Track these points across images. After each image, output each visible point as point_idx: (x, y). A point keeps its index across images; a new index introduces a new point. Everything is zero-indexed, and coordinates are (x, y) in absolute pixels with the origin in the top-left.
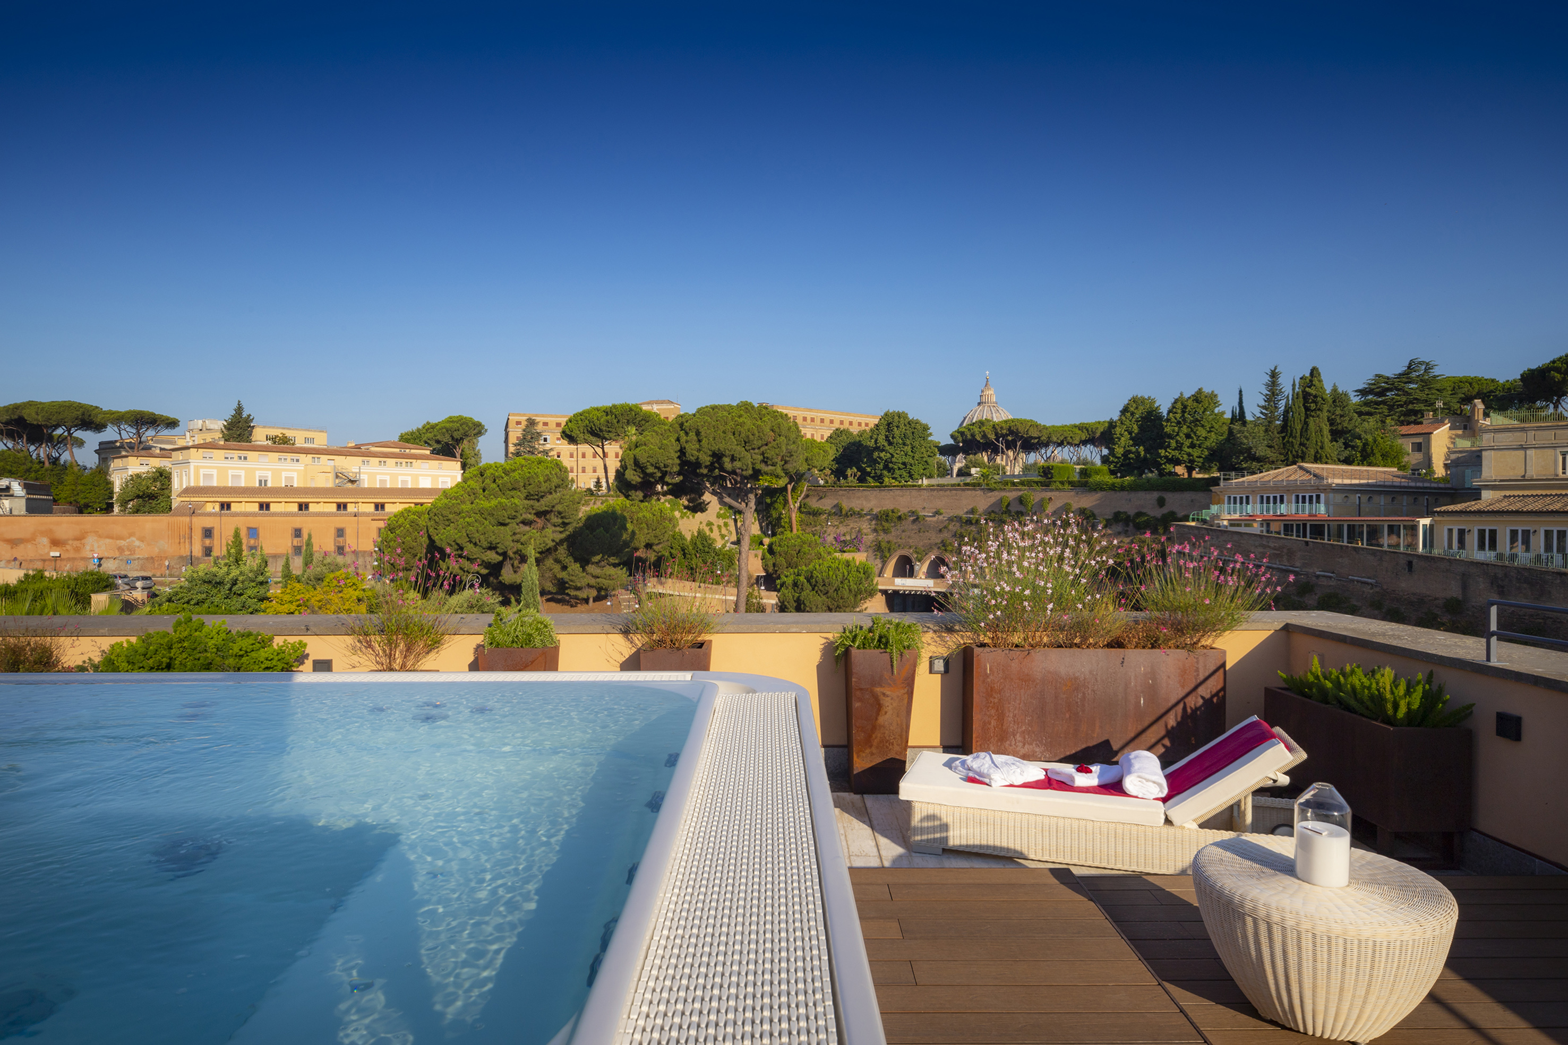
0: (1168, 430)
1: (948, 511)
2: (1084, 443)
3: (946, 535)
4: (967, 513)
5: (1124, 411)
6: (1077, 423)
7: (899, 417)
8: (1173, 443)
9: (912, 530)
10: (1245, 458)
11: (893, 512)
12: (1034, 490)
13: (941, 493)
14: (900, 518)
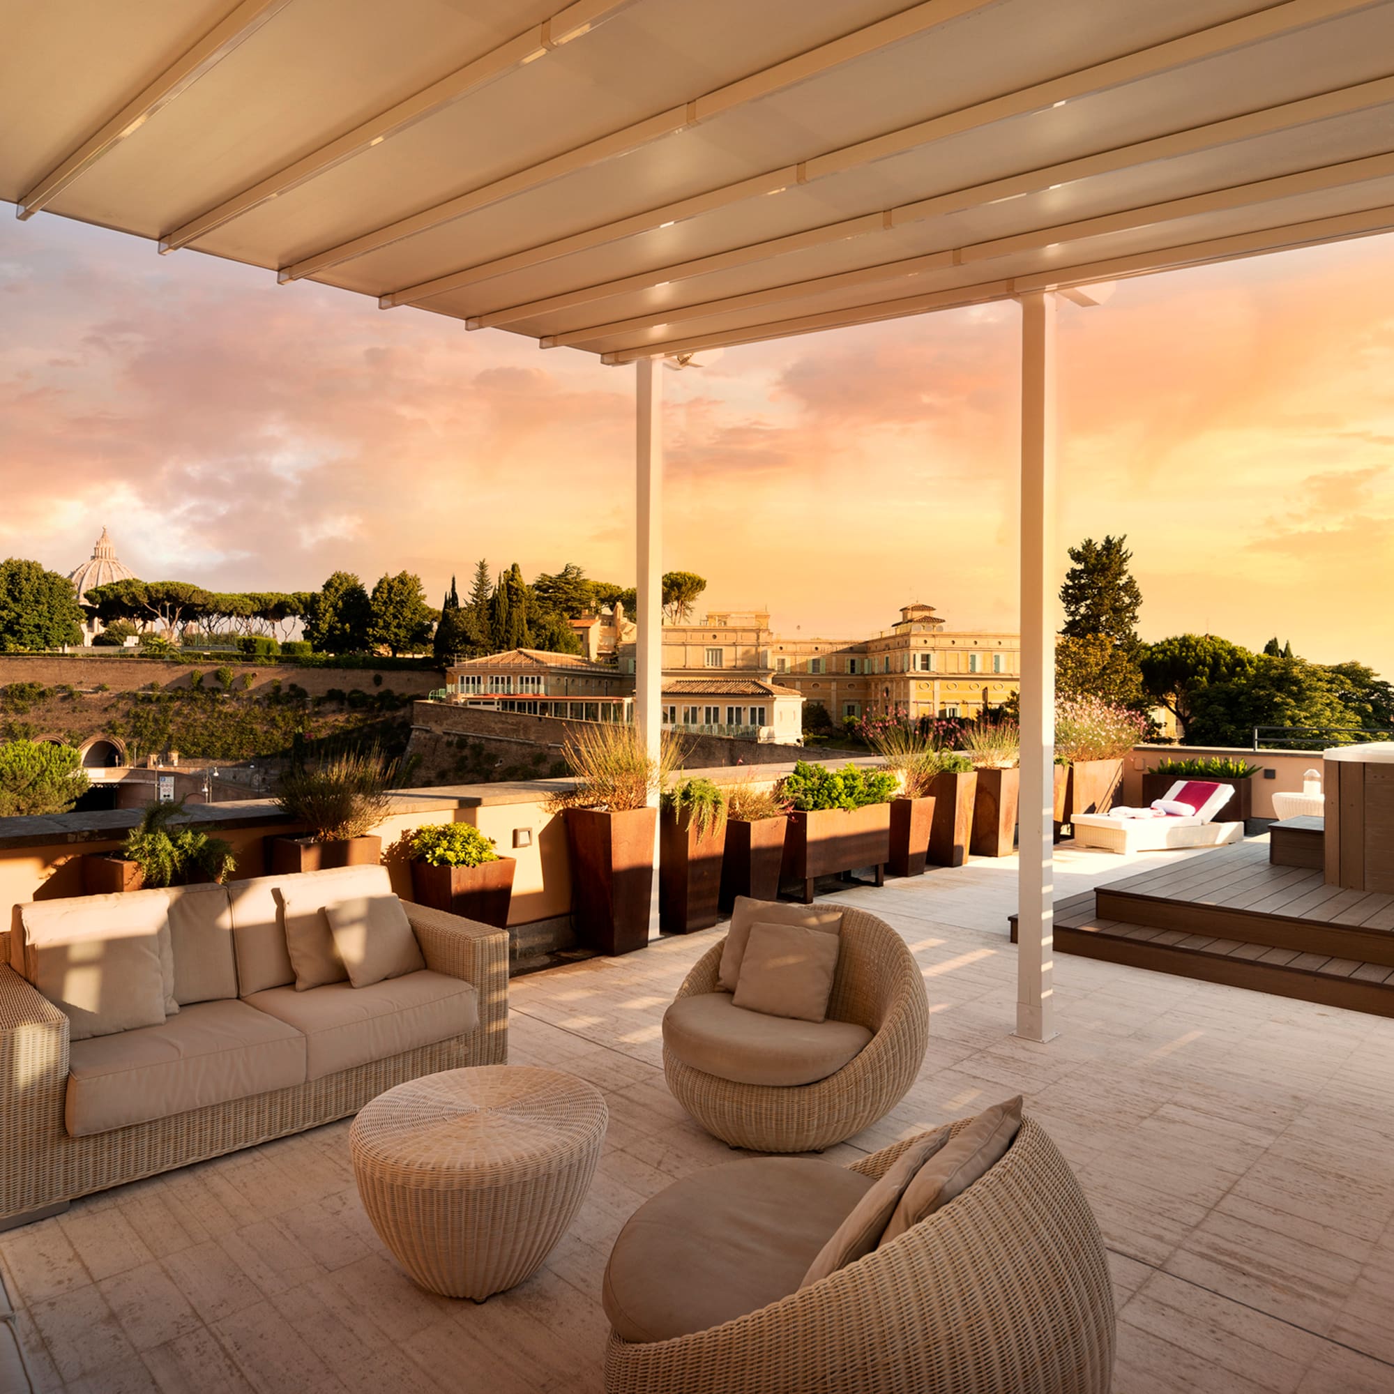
0: (375, 608)
1: (117, 686)
2: (256, 614)
3: (113, 715)
4: (144, 689)
5: (328, 586)
6: (248, 592)
7: (29, 567)
8: (381, 623)
9: (63, 709)
10: (460, 642)
11: (31, 686)
12: (234, 665)
13: (107, 665)
14: (42, 694)
